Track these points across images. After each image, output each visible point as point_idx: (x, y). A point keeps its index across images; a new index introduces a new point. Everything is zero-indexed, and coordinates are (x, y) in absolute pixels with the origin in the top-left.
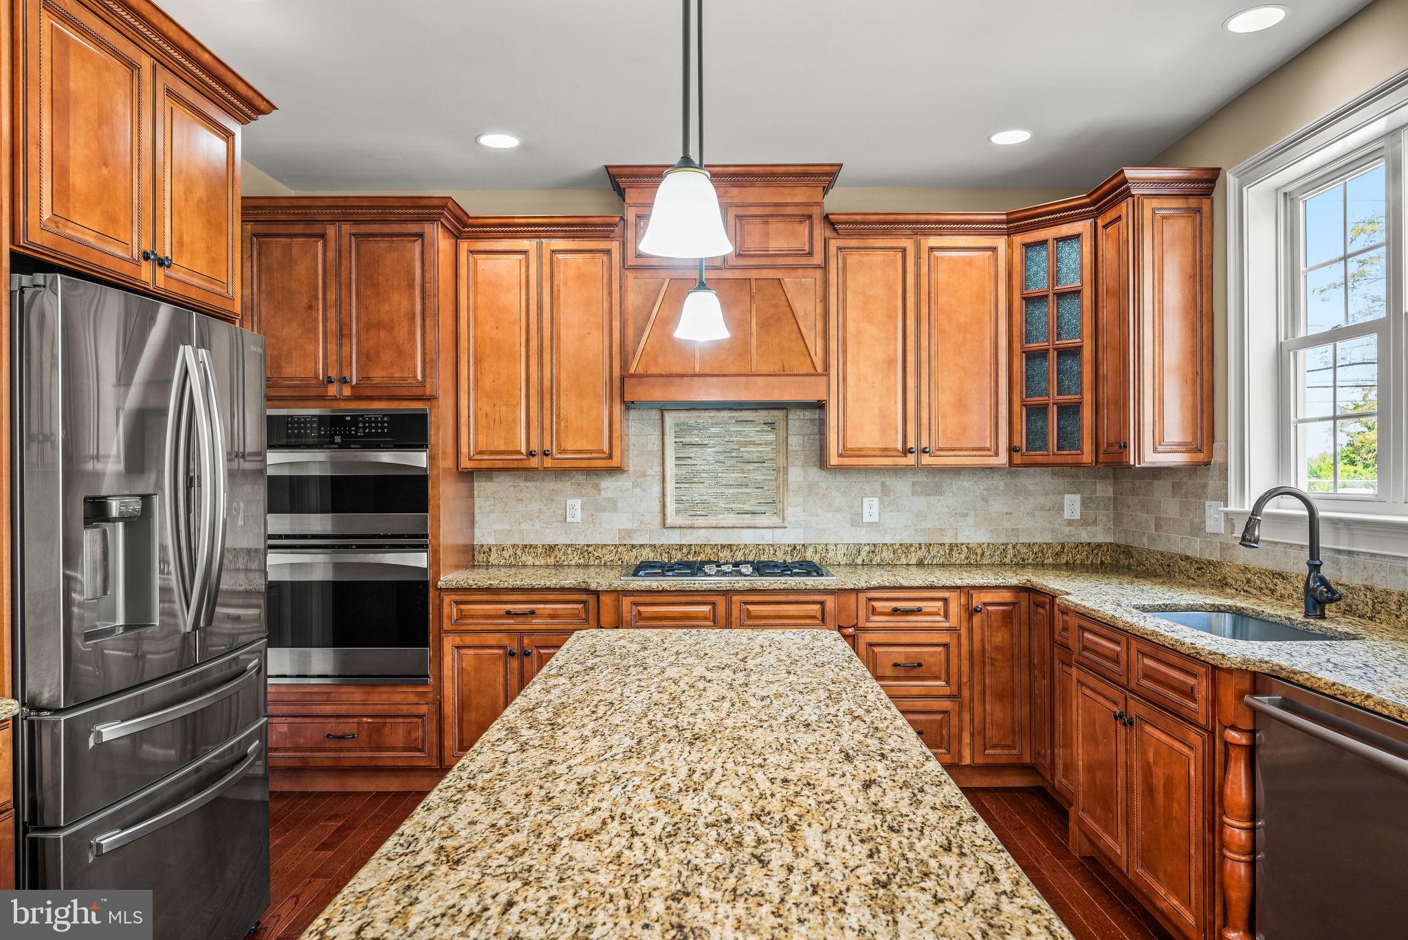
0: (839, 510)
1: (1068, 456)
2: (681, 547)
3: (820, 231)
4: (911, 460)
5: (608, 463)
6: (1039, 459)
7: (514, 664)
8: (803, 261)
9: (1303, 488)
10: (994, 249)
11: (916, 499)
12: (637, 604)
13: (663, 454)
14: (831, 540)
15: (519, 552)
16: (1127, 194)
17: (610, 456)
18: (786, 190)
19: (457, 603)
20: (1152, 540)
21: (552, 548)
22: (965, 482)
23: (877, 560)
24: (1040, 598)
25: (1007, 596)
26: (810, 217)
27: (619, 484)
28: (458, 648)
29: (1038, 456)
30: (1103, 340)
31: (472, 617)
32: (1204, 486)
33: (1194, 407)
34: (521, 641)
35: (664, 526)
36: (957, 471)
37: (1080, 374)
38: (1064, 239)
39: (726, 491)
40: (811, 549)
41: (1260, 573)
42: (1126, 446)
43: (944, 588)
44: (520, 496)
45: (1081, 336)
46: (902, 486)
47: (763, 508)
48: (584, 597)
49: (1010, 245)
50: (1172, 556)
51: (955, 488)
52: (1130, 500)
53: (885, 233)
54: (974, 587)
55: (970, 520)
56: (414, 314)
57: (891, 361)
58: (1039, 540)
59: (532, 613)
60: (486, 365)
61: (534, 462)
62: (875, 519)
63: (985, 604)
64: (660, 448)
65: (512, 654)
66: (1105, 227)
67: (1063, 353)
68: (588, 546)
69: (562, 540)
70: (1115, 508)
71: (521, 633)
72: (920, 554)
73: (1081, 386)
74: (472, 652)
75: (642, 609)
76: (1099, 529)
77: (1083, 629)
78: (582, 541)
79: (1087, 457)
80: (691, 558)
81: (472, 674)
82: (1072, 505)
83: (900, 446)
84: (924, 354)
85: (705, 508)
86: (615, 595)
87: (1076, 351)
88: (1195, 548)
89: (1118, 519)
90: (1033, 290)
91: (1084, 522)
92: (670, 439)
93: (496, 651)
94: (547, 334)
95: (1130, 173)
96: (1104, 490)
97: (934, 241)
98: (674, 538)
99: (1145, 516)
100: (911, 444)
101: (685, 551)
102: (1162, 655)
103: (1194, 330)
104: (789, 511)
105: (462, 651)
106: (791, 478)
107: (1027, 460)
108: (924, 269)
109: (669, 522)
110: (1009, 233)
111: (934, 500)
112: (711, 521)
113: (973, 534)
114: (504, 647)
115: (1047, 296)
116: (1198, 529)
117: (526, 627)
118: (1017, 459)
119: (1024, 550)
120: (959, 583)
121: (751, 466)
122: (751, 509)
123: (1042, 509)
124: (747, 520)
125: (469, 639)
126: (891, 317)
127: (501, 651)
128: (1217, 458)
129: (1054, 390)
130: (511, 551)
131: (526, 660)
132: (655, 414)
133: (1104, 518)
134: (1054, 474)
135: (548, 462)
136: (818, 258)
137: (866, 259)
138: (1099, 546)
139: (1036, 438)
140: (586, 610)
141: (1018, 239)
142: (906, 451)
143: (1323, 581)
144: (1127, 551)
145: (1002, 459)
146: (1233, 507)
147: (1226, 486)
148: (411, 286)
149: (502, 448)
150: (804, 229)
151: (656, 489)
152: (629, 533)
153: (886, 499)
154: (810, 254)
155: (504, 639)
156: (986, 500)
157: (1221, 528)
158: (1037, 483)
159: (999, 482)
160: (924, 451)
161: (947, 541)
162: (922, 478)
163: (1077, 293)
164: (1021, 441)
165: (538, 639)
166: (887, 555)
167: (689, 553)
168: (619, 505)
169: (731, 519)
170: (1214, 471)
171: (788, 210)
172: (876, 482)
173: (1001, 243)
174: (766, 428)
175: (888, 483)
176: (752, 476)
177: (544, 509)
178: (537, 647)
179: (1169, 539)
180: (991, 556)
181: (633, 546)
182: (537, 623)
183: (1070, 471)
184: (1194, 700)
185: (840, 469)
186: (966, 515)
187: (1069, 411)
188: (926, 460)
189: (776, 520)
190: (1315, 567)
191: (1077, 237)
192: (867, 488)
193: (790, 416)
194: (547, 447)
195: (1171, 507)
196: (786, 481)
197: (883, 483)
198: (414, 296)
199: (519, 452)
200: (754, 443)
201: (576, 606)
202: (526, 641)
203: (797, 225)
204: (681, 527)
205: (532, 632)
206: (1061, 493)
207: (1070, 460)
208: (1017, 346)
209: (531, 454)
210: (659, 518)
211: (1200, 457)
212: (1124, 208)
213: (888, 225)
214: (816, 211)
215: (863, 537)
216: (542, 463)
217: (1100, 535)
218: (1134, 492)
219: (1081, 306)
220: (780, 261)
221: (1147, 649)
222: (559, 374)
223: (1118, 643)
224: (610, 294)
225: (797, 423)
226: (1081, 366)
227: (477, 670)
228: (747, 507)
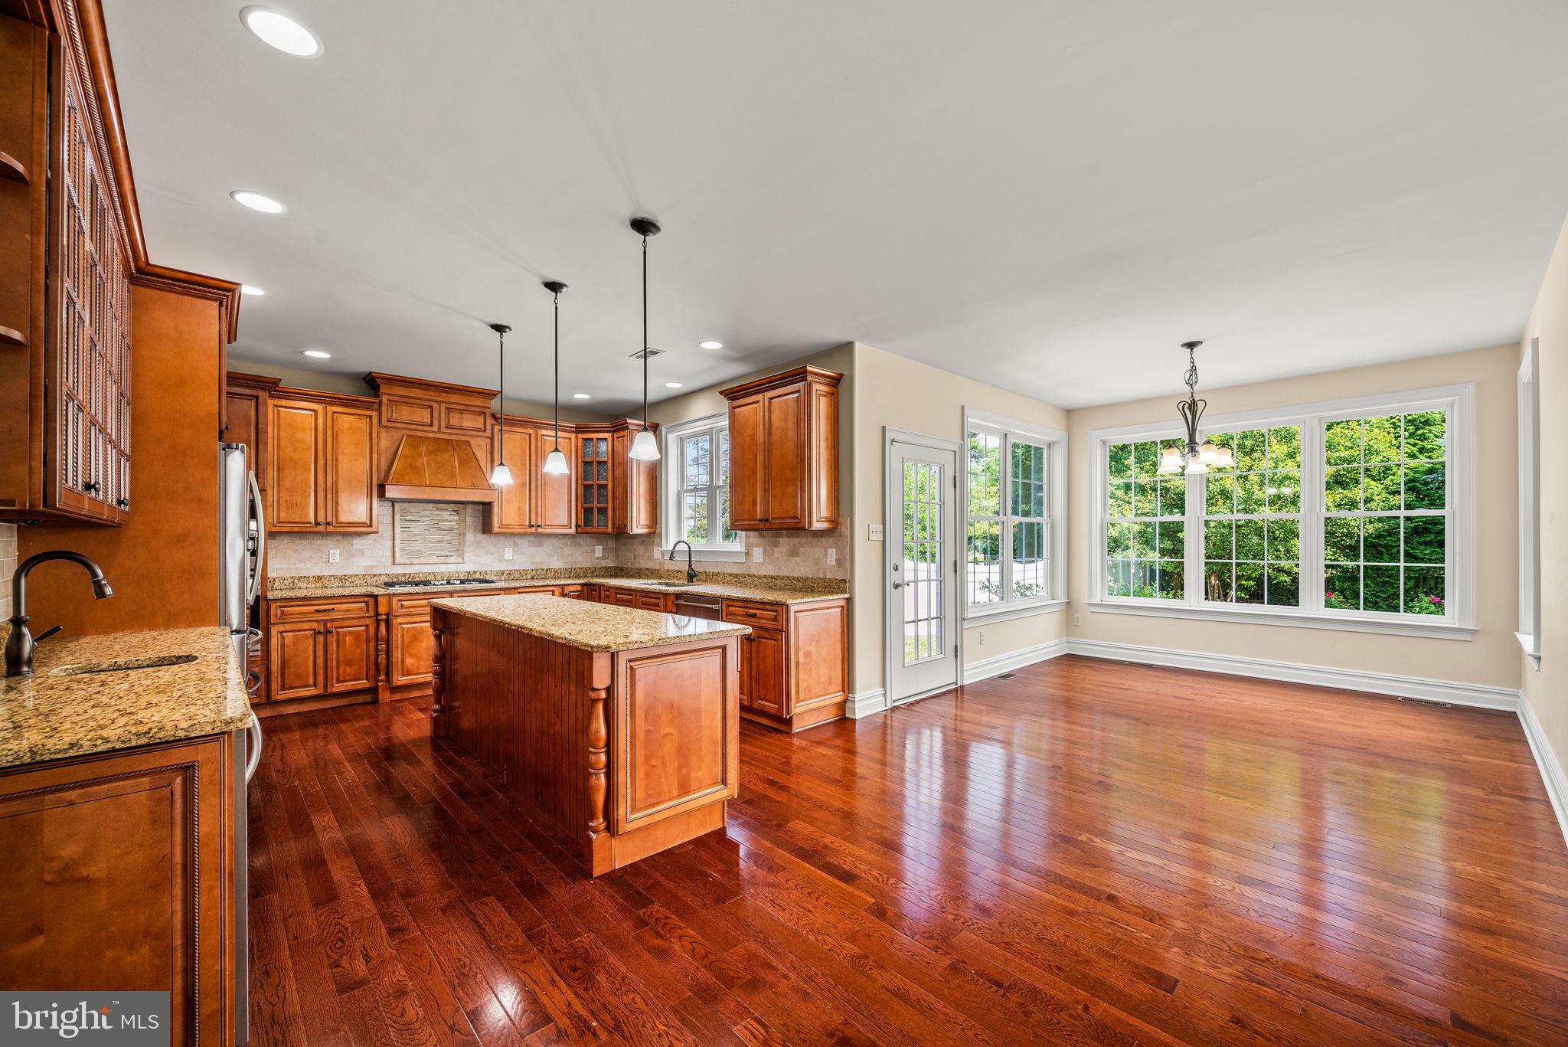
0: (492, 554)
1: (601, 530)
2: (404, 575)
3: (490, 421)
4: (533, 530)
5: (370, 529)
6: (589, 531)
7: (321, 638)
8: (481, 434)
9: (686, 540)
10: (570, 439)
11: (530, 548)
12: (400, 601)
13: (393, 525)
14: (489, 569)
15: (296, 581)
16: (627, 428)
17: (371, 526)
18: (472, 399)
19: (280, 607)
20: (633, 563)
21: (320, 578)
22: (553, 541)
23: (512, 577)
24: (594, 588)
25: (578, 588)
26: (485, 413)
27: (365, 541)
28: (281, 632)
29: (589, 529)
30: (616, 482)
31: (291, 614)
32: (653, 541)
33: (650, 512)
34: (325, 625)
35: (394, 564)
36: (549, 535)
37: (607, 496)
38: (600, 439)
39: (431, 545)
40: (478, 573)
41: (673, 571)
42: (627, 526)
43: (553, 585)
44: (296, 548)
45: (607, 480)
46: (524, 542)
47: (452, 554)
48: (366, 599)
49: (577, 438)
50: (641, 569)
51: (548, 543)
52: (623, 548)
53: (521, 426)
54: (565, 585)
55: (555, 558)
56: (250, 442)
57: (524, 485)
58: (585, 566)
59: (333, 609)
60: (286, 472)
61: (321, 528)
62: (511, 558)
63: (570, 592)
64: (391, 522)
65: (319, 633)
66: (618, 438)
67: (600, 486)
68: (345, 576)
69: (326, 573)
70: (616, 552)
71: (326, 622)
72: (532, 574)
73: (607, 500)
74: (292, 634)
75: (404, 603)
76: (609, 561)
77: (616, 593)
78: (340, 573)
79: (610, 530)
80: (410, 580)
81: (292, 647)
82: (599, 551)
83: (528, 524)
84: (539, 483)
85: (418, 554)
86: (388, 597)
87: (606, 486)
88: (650, 565)
89: (617, 557)
90: (587, 459)
91: (604, 558)
92: (397, 517)
93: (308, 632)
94: (329, 457)
95: (629, 421)
96: (611, 544)
97: (544, 432)
98: (399, 570)
99: (630, 554)
100: (533, 523)
101: (407, 576)
102: (649, 595)
103: (650, 483)
104: (466, 554)
105: (284, 634)
106: (467, 538)
107: (584, 531)
108: (539, 444)
109: (397, 561)
110: (576, 432)
111: (538, 549)
112: (423, 560)
113: (556, 564)
114: (314, 630)
115: (592, 462)
116: (651, 558)
117: (329, 618)
118: (580, 530)
119: (579, 570)
120: (559, 583)
121: (445, 532)
122: (445, 554)
123: (586, 552)
124: (443, 559)
125: (288, 627)
126: (524, 464)
127: (311, 632)
128: (658, 531)
129: (596, 502)
130: (290, 580)
131: (328, 635)
132: (390, 504)
133: (611, 556)
134: (591, 537)
135: (330, 528)
136: (488, 433)
137: (512, 436)
138: (610, 568)
139: (588, 521)
140: (367, 606)
141: (581, 436)
142: (531, 526)
143: (693, 570)
144: (622, 569)
145: (573, 530)
146: (664, 548)
147: (661, 541)
148: (248, 425)
149: (297, 520)
150: (481, 419)
151: (389, 544)
152: (371, 568)
153: (515, 548)
154: (485, 431)
155: (315, 625)
156: (562, 549)
157: (659, 557)
158: (584, 541)
159: (569, 541)
160: (539, 526)
161: (545, 568)
162: (533, 539)
163: (605, 462)
164: (581, 522)
165: (336, 624)
166: (517, 575)
167: (409, 577)
168: (365, 553)
169: (434, 559)
170: (657, 536)
171: (474, 409)
172: (511, 541)
173: (573, 436)
174: (453, 513)
175: (517, 541)
176: (446, 538)
177: (314, 556)
178: (335, 628)
179: (639, 563)
180: (565, 574)
181: (375, 575)
182: (335, 615)
183: (600, 536)
184: (659, 607)
185: (498, 534)
186: (553, 556)
187: (603, 511)
188: (540, 530)
189: (459, 560)
190: (690, 566)
191: (606, 439)
192: (507, 543)
193: (467, 508)
194: (329, 519)
195: (640, 550)
196: (464, 541)
197: (514, 541)
198: (250, 431)
199: (310, 523)
200: (446, 520)
201: (360, 604)
202: (329, 625)
203: (477, 417)
204: (404, 564)
205: (334, 620)
206: (594, 546)
207: (603, 531)
208: (579, 481)
209: (317, 524)
210: (391, 559)
211: (652, 530)
212: (625, 433)
213: (523, 423)
214: (487, 411)
215: (504, 567)
216: (326, 528)
217: (610, 563)
218: (625, 545)
219: (607, 468)
220: (469, 433)
221: (643, 594)
222: (337, 480)
223: (632, 595)
224: (371, 439)
225: (470, 511)
226: (607, 492)
227: (295, 644)
228: (442, 553)
